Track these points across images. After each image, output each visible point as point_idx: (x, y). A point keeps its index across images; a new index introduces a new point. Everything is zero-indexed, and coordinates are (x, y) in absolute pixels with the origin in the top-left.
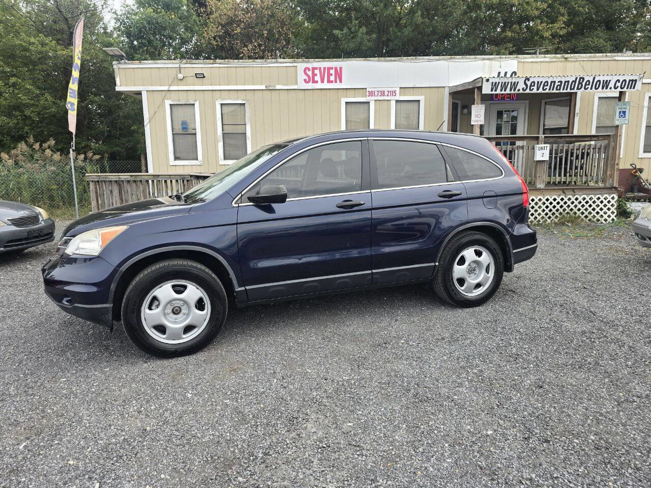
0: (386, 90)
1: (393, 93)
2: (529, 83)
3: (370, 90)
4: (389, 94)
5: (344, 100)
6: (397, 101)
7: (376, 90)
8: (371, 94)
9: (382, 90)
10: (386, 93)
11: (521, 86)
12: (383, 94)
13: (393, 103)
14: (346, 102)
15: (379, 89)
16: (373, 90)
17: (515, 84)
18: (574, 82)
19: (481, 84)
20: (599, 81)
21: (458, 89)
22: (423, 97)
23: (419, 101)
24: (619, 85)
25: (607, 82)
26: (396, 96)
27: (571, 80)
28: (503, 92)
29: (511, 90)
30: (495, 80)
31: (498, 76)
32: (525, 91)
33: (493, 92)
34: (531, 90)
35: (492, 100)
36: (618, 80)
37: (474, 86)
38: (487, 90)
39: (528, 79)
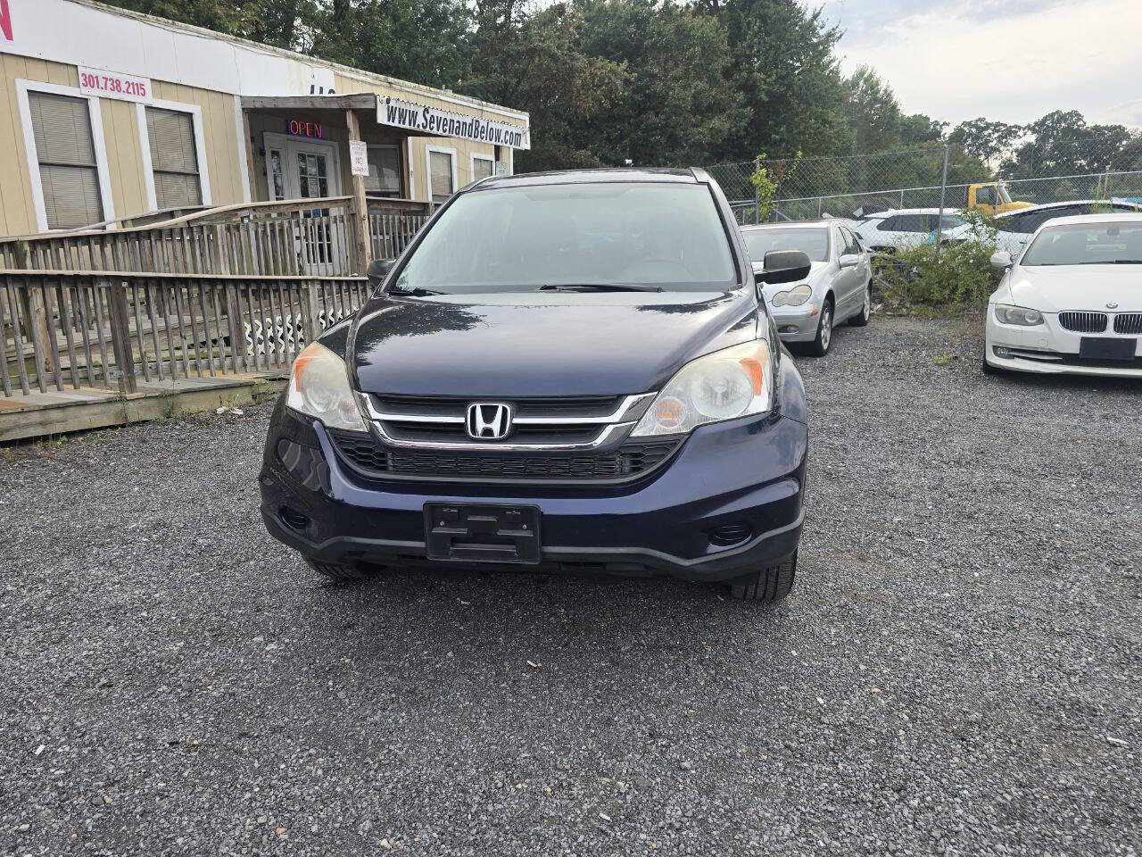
0: (123, 78)
1: (139, 88)
2: (428, 116)
3: (88, 72)
4: (131, 90)
5: (23, 86)
6: (148, 108)
7: (101, 74)
8: (91, 81)
9: (115, 76)
10: (124, 87)
11: (420, 120)
12: (116, 85)
13: (141, 111)
14: (29, 91)
15: (109, 75)
16: (95, 73)
17: (414, 115)
18: (471, 125)
19: (372, 106)
20: (492, 129)
21: (281, 106)
22: (199, 108)
23: (190, 115)
24: (508, 137)
25: (499, 132)
26: (144, 95)
27: (468, 121)
28: (401, 126)
29: (410, 125)
30: (392, 104)
31: (312, 92)
32: (425, 127)
33: (390, 123)
34: (432, 129)
35: (288, 132)
36: (507, 132)
37: (344, 105)
38: (382, 118)
39: (426, 110)
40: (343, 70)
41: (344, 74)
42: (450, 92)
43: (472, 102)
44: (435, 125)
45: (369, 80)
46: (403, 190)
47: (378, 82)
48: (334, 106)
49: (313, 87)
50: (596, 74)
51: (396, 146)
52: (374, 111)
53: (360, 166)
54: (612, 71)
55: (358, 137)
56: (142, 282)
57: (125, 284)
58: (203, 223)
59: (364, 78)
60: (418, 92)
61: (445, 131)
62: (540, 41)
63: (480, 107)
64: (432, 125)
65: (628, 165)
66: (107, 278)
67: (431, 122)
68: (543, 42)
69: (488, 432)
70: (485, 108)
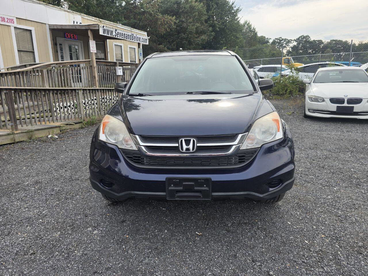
0: (6, 17)
1: (12, 21)
2: (117, 32)
4: (9, 21)
6: (15, 28)
9: (3, 16)
10: (6, 20)
11: (114, 34)
12: (3, 19)
13: (13, 29)
15: (0, 16)
17: (112, 32)
18: (131, 36)
19: (97, 28)
20: (138, 37)
21: (64, 28)
22: (34, 28)
23: (30, 31)
24: (143, 40)
25: (140, 38)
26: (14, 23)
27: (130, 34)
28: (108, 35)
29: (111, 35)
30: (105, 28)
31: (74, 23)
32: (116, 36)
33: (104, 35)
34: (118, 37)
35: (65, 37)
36: (142, 38)
37: (87, 28)
38: (101, 33)
39: (116, 30)
40: (84, 16)
41: (85, 17)
42: (121, 25)
43: (128, 28)
44: (119, 35)
45: (94, 20)
46: (106, 57)
47: (96, 21)
48: (84, 28)
49: (74, 22)
50: (165, 20)
51: (102, 43)
52: (99, 30)
53: (93, 49)
54: (170, 19)
55: (93, 39)
56: (19, 90)
57: (13, 92)
58: (38, 69)
59: (92, 19)
60: (110, 24)
61: (122, 38)
62: (146, 9)
63: (131, 30)
64: (118, 35)
65: (181, 50)
66: (6, 89)
67: (118, 34)
68: (148, 9)
69: (188, 149)
70: (132, 30)
